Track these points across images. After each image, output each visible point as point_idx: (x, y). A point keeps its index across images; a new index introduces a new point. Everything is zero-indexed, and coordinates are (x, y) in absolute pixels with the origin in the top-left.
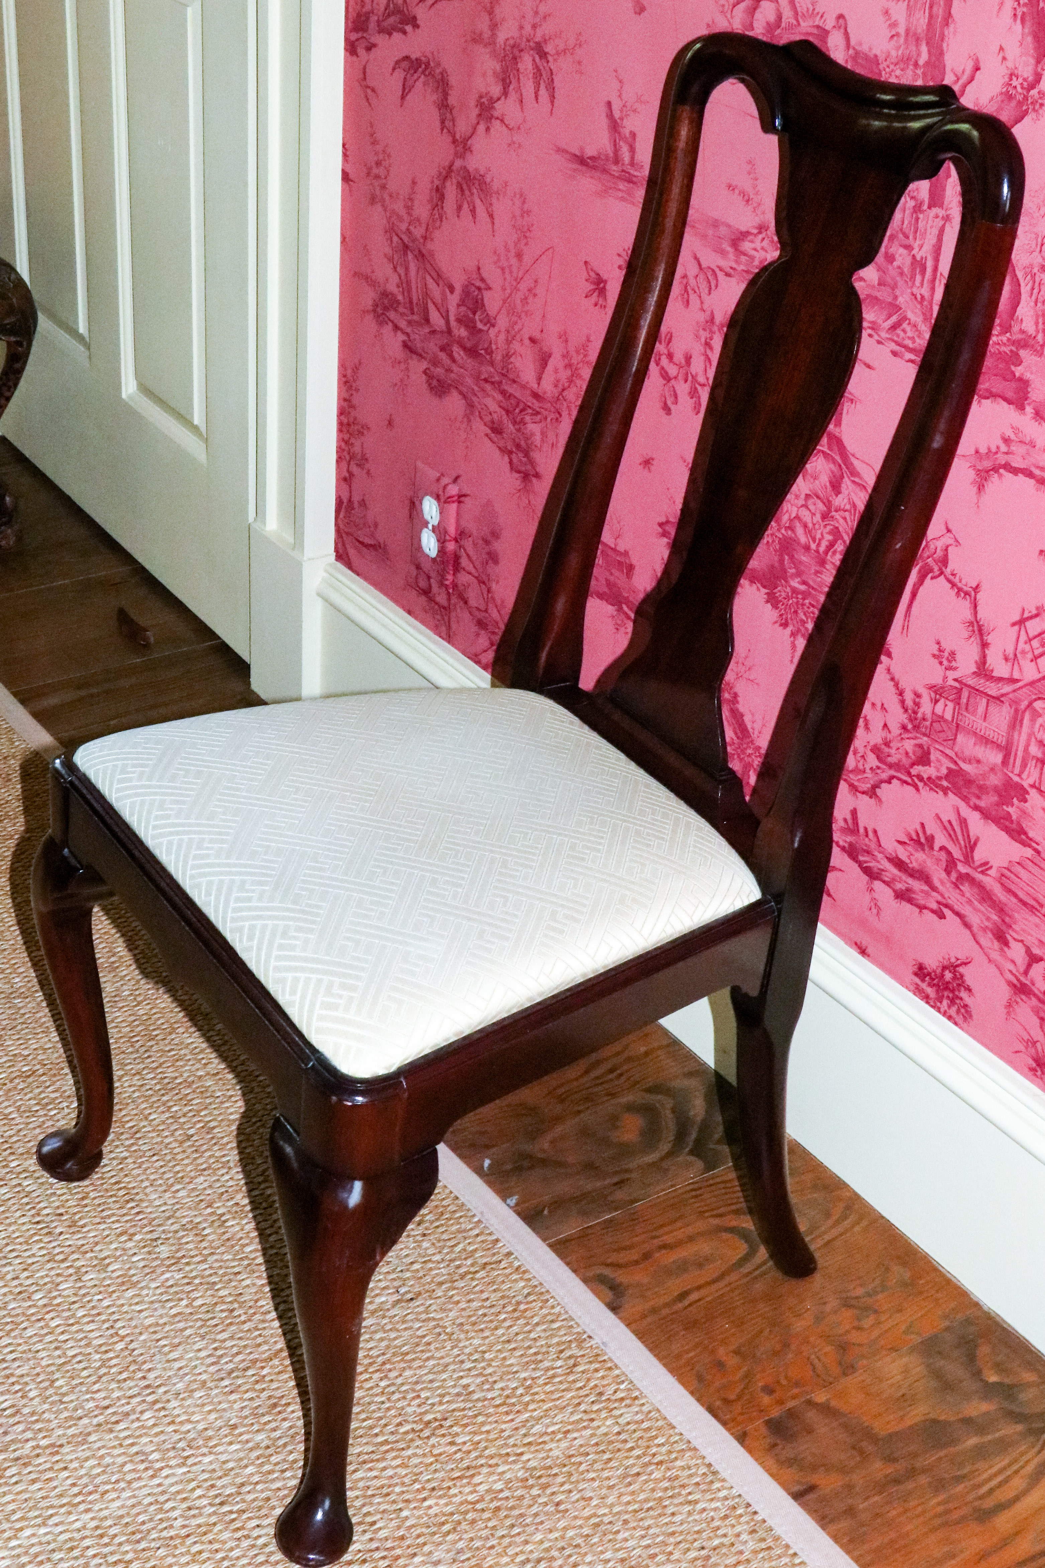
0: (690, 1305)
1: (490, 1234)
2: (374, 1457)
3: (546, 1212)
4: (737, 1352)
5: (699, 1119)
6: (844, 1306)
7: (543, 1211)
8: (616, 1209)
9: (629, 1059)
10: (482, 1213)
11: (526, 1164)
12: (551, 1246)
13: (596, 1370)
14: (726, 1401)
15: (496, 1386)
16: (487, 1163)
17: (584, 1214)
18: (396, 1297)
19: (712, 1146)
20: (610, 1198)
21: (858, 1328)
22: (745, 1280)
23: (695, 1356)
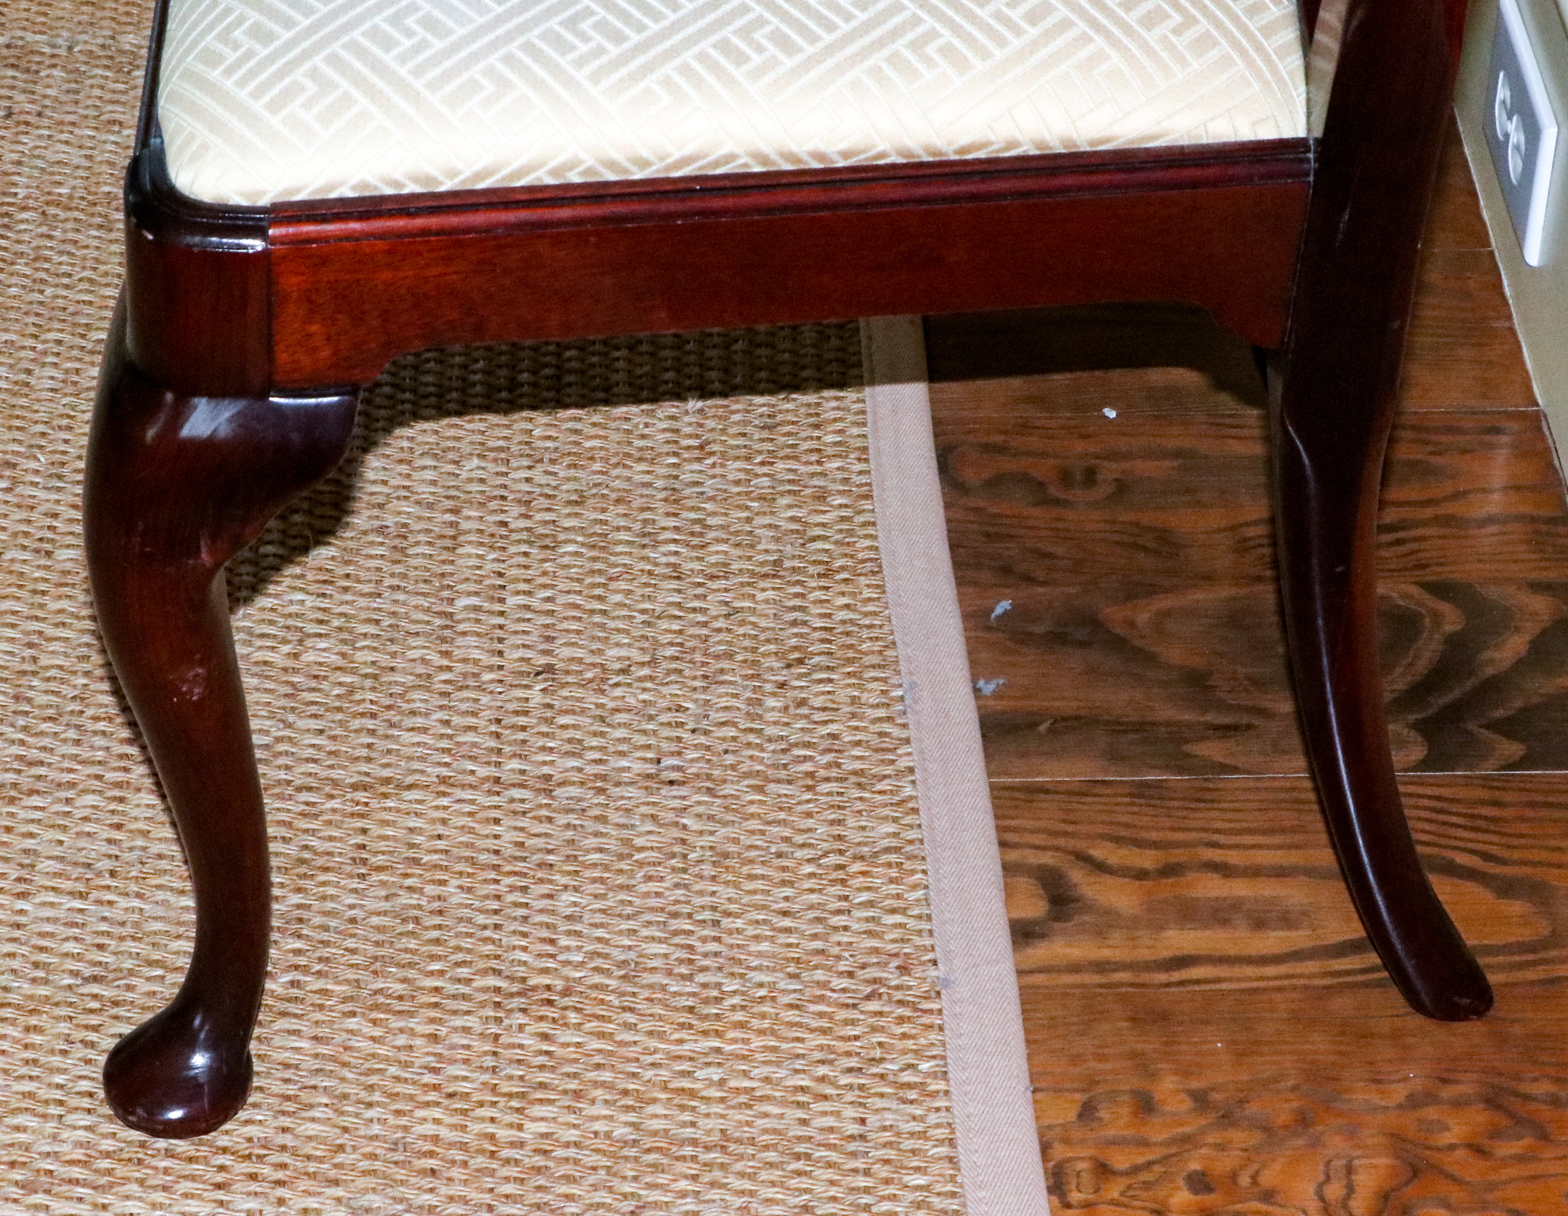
0: (1181, 983)
1: (904, 726)
2: (398, 1006)
3: (1042, 728)
4: (1201, 1099)
5: (1490, 671)
6: (1488, 1101)
7: (1041, 723)
8: (1180, 770)
9: (1448, 521)
10: (913, 686)
11: (1082, 633)
12: (993, 787)
13: (901, 1020)
14: (1103, 1170)
15: (701, 978)
16: (1003, 606)
17: (1114, 756)
18: (651, 769)
19: (1471, 726)
20: (1187, 748)
21: (1479, 1151)
22: (1327, 981)
23: (1112, 1072)
